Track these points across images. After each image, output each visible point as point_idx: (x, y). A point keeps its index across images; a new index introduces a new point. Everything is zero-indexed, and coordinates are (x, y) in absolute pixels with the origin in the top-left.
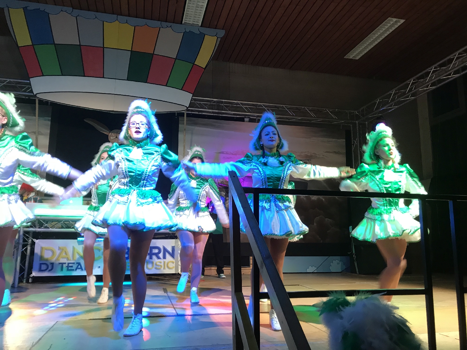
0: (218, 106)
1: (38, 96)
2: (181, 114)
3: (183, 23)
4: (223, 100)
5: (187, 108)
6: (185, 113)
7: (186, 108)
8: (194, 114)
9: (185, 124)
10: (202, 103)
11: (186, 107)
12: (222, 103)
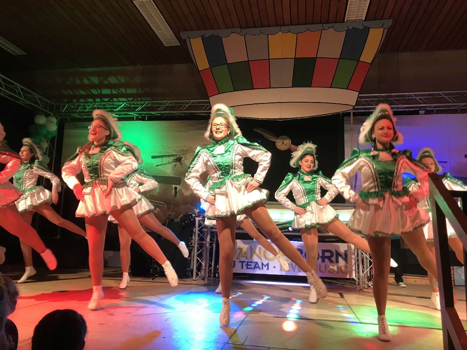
2: (347, 114)
3: (345, 20)
4: (393, 94)
5: (354, 107)
7: (352, 107)
9: (352, 123)
10: (368, 100)
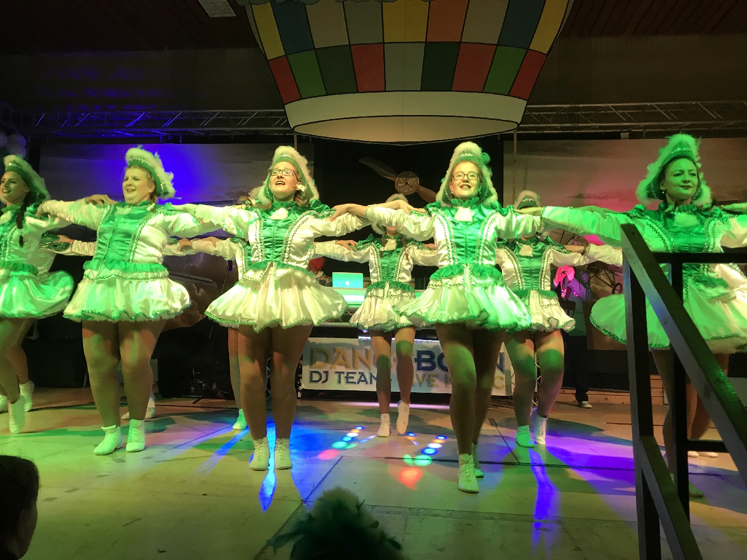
0: (571, 116)
1: (296, 130)
2: (507, 137)
4: (581, 105)
5: (518, 125)
6: (515, 133)
7: (516, 126)
8: (527, 134)
9: (515, 152)
10: (542, 113)
11: (517, 123)
12: (579, 109)
